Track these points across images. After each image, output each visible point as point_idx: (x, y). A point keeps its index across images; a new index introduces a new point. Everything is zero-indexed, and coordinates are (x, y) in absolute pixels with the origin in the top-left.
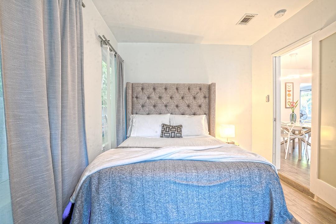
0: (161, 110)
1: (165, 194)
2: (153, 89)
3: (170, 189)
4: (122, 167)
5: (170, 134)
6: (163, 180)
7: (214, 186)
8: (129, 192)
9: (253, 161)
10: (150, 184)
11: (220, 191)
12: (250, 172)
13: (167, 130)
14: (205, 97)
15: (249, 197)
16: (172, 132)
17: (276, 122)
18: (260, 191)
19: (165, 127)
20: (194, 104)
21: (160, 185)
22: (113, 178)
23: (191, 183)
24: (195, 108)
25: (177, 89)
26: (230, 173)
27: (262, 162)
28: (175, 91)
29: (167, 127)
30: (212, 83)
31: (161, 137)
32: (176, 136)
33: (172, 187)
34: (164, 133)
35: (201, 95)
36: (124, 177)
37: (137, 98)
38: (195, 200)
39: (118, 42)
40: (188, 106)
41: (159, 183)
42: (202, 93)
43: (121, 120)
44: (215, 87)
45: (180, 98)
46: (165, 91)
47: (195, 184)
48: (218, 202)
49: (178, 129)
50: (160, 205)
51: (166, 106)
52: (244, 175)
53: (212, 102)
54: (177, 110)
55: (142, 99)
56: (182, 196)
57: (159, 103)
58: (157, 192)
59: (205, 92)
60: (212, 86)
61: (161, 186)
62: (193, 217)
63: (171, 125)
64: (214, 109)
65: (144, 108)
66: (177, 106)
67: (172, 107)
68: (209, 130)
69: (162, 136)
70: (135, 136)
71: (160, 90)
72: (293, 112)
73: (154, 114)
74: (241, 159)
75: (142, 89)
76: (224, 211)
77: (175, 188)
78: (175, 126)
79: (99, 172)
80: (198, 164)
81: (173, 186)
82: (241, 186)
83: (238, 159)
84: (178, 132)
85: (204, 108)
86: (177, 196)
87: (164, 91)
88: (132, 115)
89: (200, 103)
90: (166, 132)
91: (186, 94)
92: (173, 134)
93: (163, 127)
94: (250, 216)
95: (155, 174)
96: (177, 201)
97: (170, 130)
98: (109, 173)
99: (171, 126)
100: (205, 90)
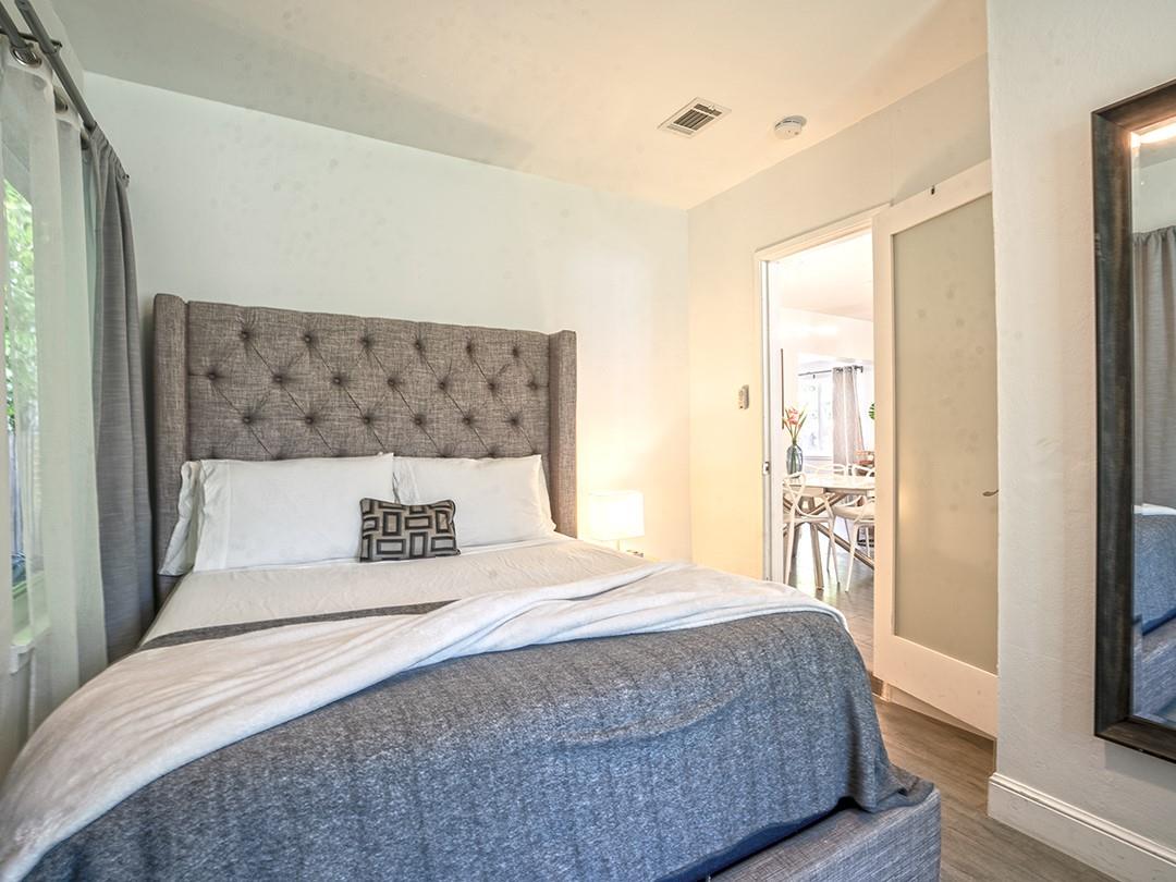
0: (347, 436)
1: (524, 809)
2: (303, 339)
3: (542, 782)
4: (286, 737)
5: (402, 541)
6: (508, 748)
7: (697, 724)
8: (350, 855)
9: (786, 610)
10: (452, 781)
11: (717, 737)
12: (792, 649)
13: (390, 525)
14: (533, 385)
15: (796, 735)
16: (412, 535)
17: (769, 473)
18: (825, 704)
19: (378, 513)
20: (492, 412)
21: (500, 772)
22: (248, 810)
23: (621, 732)
24: (496, 428)
25: (419, 345)
26: (740, 665)
27: (811, 609)
28: (411, 352)
29: (386, 514)
30: (564, 331)
31: (362, 559)
32: (433, 550)
33: (549, 770)
34: (379, 541)
35: (517, 377)
36: (314, 784)
37: (214, 375)
38: (640, 799)
39: (86, 69)
40: (468, 420)
41: (494, 769)
42: (524, 369)
43: (128, 492)
44: (575, 348)
45: (434, 386)
46: (364, 355)
47: (636, 732)
48: (714, 780)
49: (437, 518)
50: (503, 865)
51: (368, 419)
52: (779, 662)
53: (564, 404)
54: (418, 437)
55: (243, 384)
56: (593, 794)
57: (337, 404)
58: (486, 813)
59: (535, 364)
60: (561, 342)
61: (502, 778)
62: (639, 867)
63: (403, 503)
64: (572, 432)
65: (257, 427)
66: (420, 421)
67: (399, 424)
68: (555, 517)
69: (365, 555)
70: (222, 566)
71: (340, 346)
72: (794, 442)
73: (310, 456)
74: (750, 609)
75: (247, 335)
76: (732, 808)
77: (561, 771)
78: (423, 507)
79: (143, 798)
80: (618, 651)
81: (552, 766)
82: (774, 703)
83: (741, 609)
84: (439, 531)
85: (532, 427)
86: (571, 801)
87: (357, 351)
88: (193, 464)
89: (515, 409)
90: (385, 533)
91: (456, 371)
92: (419, 541)
93: (367, 513)
94: (806, 798)
95: (469, 731)
96: (574, 824)
97: (403, 527)
98: (218, 787)
99: (403, 507)
100: (535, 359)
